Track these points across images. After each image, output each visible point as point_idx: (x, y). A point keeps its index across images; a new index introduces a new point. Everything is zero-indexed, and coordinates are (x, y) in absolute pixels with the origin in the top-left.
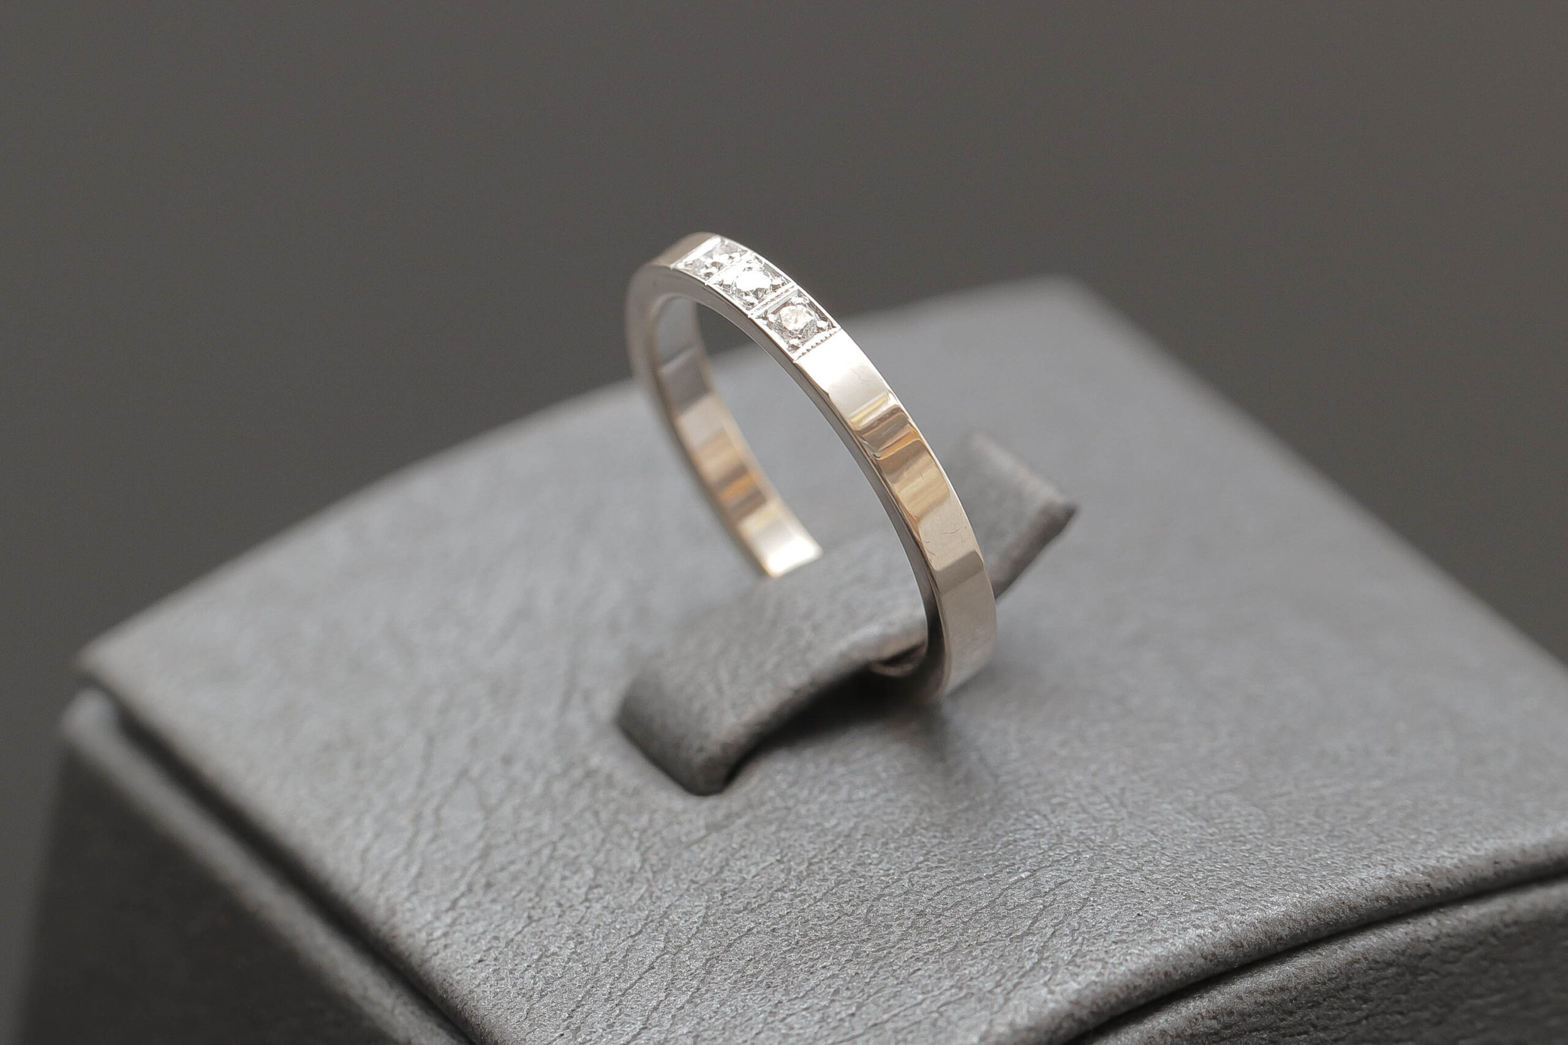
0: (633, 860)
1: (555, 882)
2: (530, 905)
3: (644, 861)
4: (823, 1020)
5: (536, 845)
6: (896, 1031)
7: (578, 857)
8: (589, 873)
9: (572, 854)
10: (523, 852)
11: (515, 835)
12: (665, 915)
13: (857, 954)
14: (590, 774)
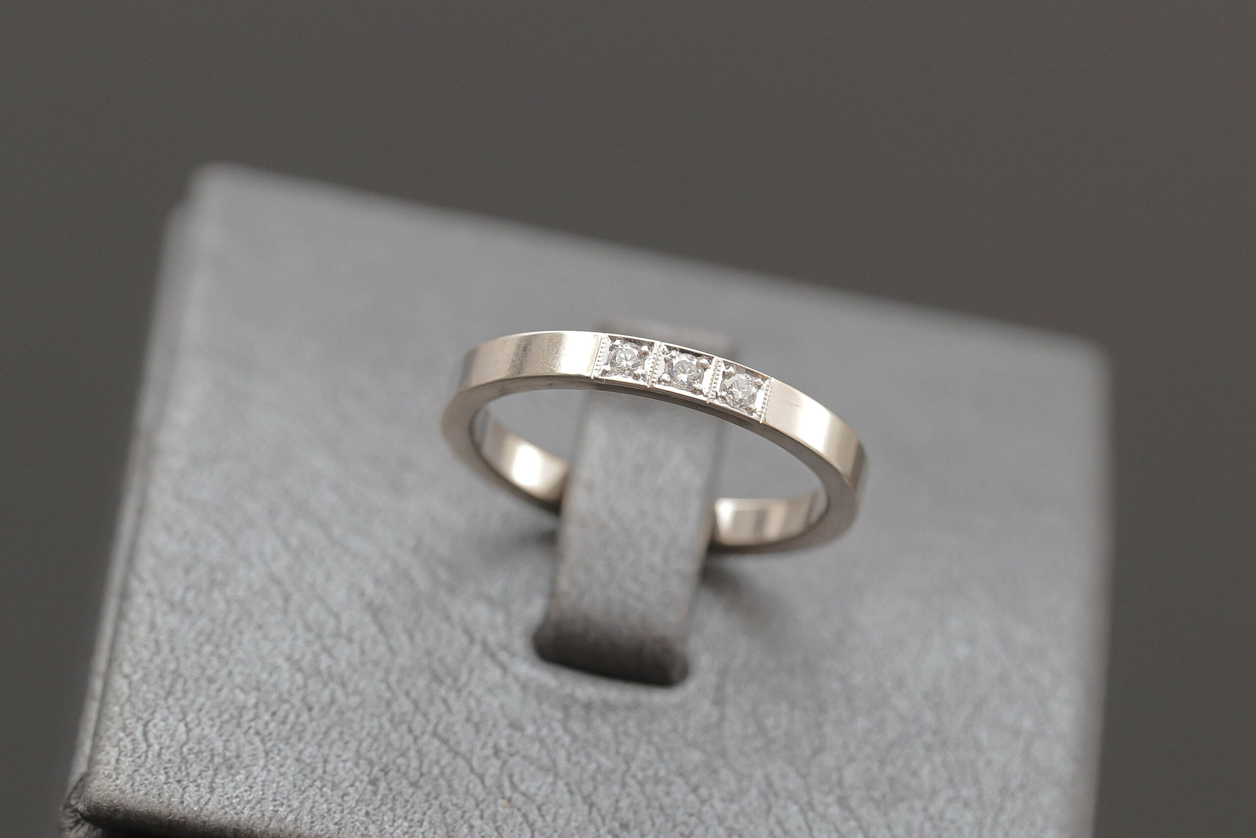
0: (696, 756)
1: (667, 801)
2: (670, 825)
3: (705, 751)
4: (966, 804)
5: (617, 777)
6: (1022, 787)
7: (656, 773)
8: (679, 781)
9: (650, 772)
10: (616, 789)
11: (593, 779)
12: (770, 785)
13: (929, 748)
14: (588, 706)
